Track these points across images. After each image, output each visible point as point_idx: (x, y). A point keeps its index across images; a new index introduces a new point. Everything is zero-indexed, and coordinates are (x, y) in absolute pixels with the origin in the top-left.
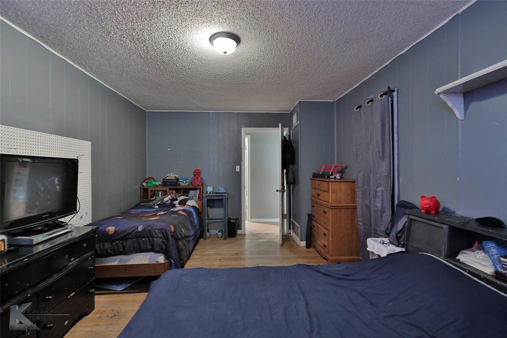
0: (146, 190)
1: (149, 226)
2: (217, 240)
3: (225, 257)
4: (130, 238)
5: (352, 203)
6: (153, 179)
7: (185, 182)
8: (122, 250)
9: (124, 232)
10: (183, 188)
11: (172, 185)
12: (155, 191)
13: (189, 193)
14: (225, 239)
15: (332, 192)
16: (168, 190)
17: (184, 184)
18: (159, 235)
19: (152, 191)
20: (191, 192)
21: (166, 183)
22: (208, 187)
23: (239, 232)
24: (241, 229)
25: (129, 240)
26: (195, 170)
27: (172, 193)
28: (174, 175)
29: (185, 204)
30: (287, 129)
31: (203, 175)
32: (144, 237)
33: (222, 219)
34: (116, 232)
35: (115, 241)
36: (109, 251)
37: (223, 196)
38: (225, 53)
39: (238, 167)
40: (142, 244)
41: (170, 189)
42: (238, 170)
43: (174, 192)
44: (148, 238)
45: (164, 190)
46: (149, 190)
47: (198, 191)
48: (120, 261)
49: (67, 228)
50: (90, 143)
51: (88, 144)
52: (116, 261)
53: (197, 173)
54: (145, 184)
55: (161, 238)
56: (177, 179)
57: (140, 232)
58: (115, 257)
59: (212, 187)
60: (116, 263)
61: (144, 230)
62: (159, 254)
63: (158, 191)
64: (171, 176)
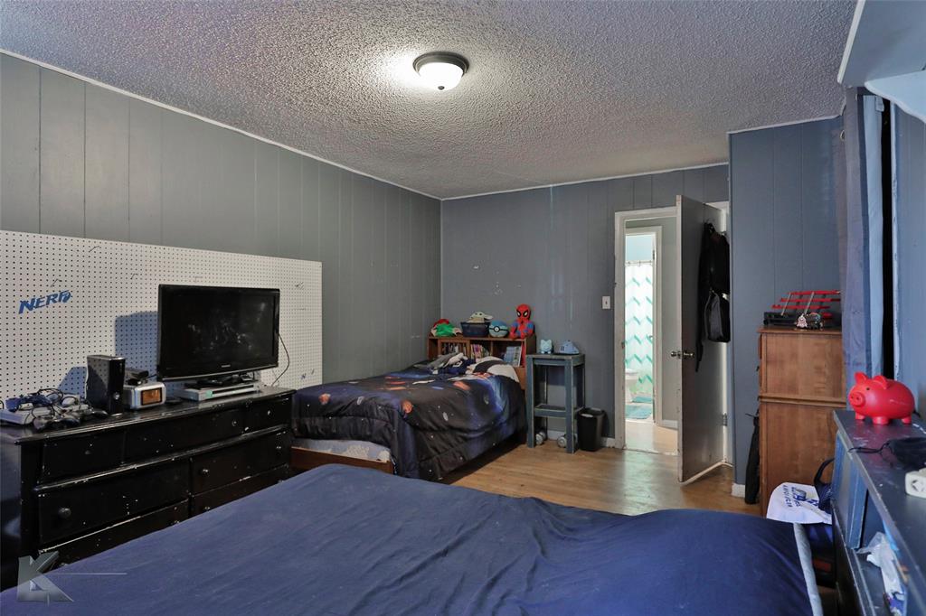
0: (434, 341)
1: (371, 399)
2: (558, 451)
3: (536, 482)
4: (344, 415)
5: (834, 395)
6: (448, 323)
7: (497, 329)
8: (334, 431)
9: (340, 403)
10: (493, 341)
11: (478, 335)
12: (447, 344)
13: (505, 351)
14: (569, 452)
15: (767, 362)
16: (468, 343)
17: (496, 333)
18: (381, 414)
19: (443, 344)
20: (509, 348)
21: (468, 329)
22: (542, 341)
23: (609, 442)
24: (613, 437)
25: (345, 417)
26: (519, 307)
27: (477, 351)
28: (484, 316)
29: (486, 371)
30: (727, 204)
31: (537, 318)
32: (363, 416)
33: (563, 409)
34: (330, 401)
35: (328, 416)
36: (320, 430)
37: (563, 360)
38: (442, 88)
39: (606, 299)
40: (359, 426)
41: (473, 342)
42: (606, 306)
43: (481, 347)
44: (368, 418)
45: (462, 344)
46: (439, 342)
47: (521, 348)
48: (334, 450)
49: (252, 386)
50: (320, 264)
51: (316, 267)
52: (329, 448)
53: (525, 313)
54: (434, 332)
55: (384, 420)
56: (487, 323)
57: (358, 406)
58: (328, 442)
59: (550, 341)
60: (329, 451)
61: (364, 403)
62: (380, 447)
63: (451, 344)
64: (477, 318)
